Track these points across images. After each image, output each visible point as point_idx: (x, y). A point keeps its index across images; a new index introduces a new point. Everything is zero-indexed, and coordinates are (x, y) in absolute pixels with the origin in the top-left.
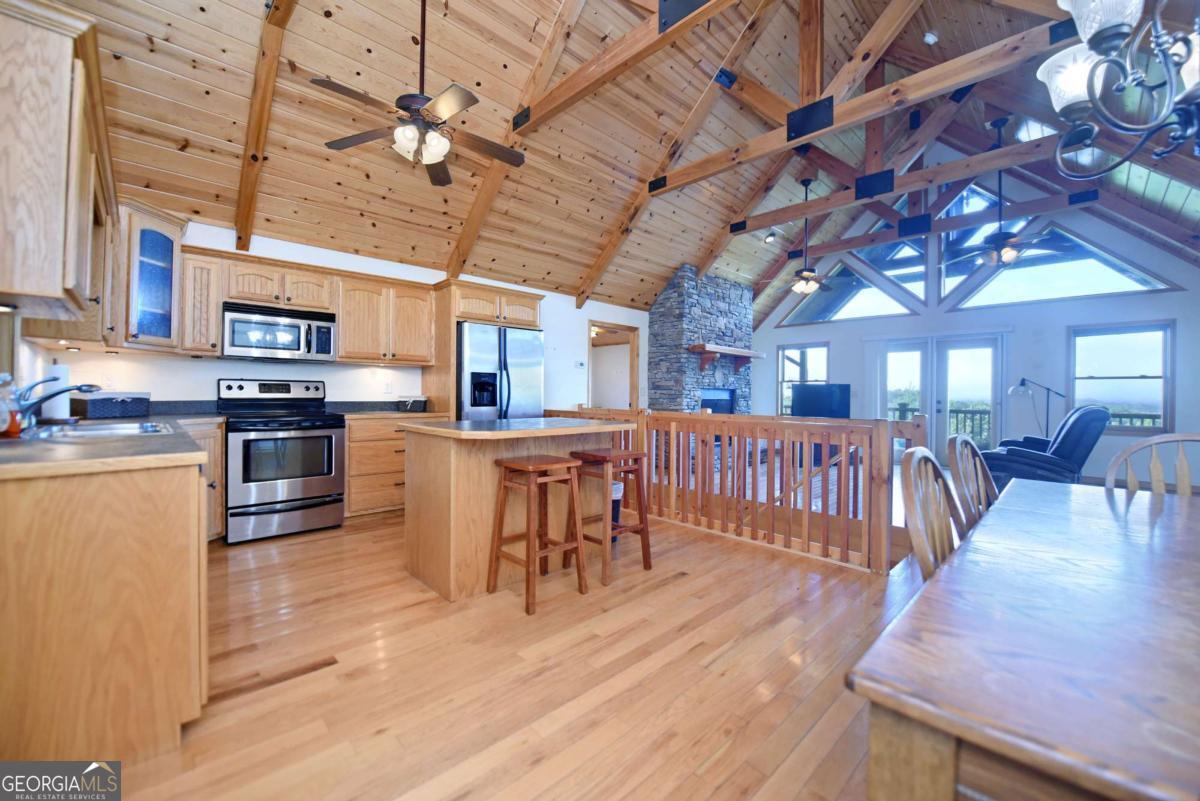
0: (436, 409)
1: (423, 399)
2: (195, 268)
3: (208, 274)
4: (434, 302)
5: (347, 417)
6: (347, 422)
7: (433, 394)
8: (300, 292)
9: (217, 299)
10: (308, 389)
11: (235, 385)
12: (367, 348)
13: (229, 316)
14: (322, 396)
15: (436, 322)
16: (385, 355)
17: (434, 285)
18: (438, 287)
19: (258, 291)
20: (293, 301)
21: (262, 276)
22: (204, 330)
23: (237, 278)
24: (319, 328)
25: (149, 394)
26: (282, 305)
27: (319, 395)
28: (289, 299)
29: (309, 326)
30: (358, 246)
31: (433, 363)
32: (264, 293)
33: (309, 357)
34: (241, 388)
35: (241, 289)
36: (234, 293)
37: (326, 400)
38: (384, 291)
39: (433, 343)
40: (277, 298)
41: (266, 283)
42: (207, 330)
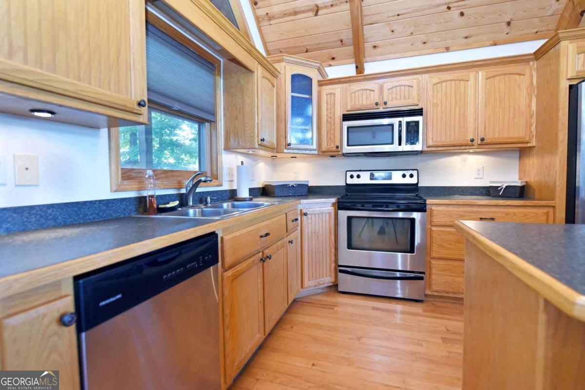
0: (537, 195)
1: (519, 184)
2: (327, 95)
3: (334, 97)
4: (535, 74)
5: (428, 201)
6: (428, 207)
7: (532, 177)
8: (394, 96)
9: (339, 114)
10: (404, 176)
11: (355, 174)
12: (454, 137)
13: (347, 124)
14: (415, 182)
15: (537, 96)
16: (472, 140)
17: (535, 53)
18: (539, 54)
19: (364, 103)
20: (388, 106)
21: (366, 90)
22: (332, 137)
23: (351, 95)
24: (408, 123)
25: (308, 181)
26: (381, 109)
27: (414, 181)
28: (385, 103)
29: (400, 122)
30: (448, 43)
31: (533, 143)
32: (369, 103)
33: (400, 149)
34: (358, 176)
35: (353, 103)
36: (349, 108)
37: (419, 185)
38: (472, 75)
39: (534, 120)
40: (377, 104)
41: (370, 94)
42: (334, 137)
